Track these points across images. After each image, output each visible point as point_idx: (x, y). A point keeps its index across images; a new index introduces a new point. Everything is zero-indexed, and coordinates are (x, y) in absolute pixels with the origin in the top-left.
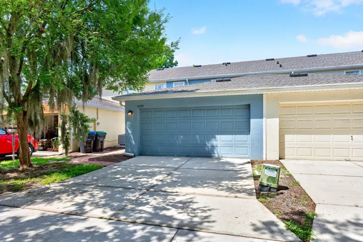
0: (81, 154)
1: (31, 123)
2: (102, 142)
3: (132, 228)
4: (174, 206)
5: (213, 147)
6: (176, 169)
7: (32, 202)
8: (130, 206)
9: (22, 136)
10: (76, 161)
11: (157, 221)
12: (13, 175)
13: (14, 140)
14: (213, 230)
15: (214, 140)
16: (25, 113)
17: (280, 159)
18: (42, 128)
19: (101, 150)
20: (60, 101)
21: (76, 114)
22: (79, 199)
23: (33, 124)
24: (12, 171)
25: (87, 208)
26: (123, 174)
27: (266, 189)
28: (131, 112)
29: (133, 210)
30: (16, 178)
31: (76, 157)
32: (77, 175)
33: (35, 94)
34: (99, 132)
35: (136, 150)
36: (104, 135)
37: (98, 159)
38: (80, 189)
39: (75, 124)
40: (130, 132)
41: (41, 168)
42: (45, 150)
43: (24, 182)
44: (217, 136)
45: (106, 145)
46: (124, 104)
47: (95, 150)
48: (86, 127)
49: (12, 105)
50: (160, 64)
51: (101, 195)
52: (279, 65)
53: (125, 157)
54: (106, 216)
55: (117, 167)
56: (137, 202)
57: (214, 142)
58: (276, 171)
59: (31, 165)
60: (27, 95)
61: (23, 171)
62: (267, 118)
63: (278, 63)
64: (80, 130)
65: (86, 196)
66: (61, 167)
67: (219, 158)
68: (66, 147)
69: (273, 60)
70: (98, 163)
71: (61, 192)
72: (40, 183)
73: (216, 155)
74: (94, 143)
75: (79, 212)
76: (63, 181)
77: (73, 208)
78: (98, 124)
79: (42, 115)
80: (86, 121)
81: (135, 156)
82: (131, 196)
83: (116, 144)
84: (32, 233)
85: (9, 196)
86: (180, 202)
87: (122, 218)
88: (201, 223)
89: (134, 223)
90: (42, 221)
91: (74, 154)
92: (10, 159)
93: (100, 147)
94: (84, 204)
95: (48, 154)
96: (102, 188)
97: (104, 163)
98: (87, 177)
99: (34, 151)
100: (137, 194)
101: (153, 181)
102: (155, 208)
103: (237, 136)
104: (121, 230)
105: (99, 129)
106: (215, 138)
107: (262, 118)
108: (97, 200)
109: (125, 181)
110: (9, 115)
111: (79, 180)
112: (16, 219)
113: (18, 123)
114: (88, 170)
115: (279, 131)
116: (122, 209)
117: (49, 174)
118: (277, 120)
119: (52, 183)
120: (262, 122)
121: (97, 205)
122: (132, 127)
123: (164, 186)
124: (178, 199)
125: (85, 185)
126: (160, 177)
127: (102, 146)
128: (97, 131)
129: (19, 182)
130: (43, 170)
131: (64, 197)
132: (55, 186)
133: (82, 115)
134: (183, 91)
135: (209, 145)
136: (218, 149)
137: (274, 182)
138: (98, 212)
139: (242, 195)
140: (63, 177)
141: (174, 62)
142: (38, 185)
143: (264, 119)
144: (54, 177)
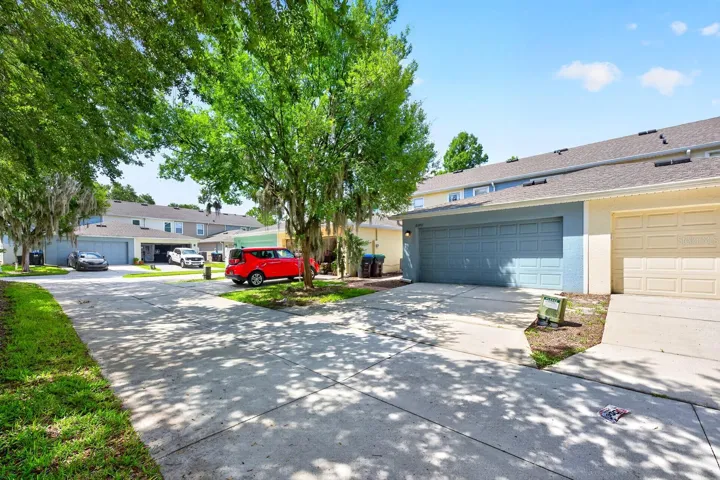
0: (359, 279)
1: (313, 249)
2: (380, 266)
3: (381, 337)
4: (427, 328)
5: (509, 273)
6: (450, 297)
7: (312, 314)
8: (386, 324)
9: (306, 260)
10: (351, 285)
11: (405, 336)
12: (301, 293)
13: (300, 262)
14: (452, 347)
15: (509, 264)
16: (308, 239)
17: (613, 293)
18: (321, 253)
19: (380, 275)
20: (335, 225)
21: (351, 237)
22: (347, 315)
23: (314, 248)
24: (299, 290)
25: (351, 321)
26: (392, 299)
27: (545, 323)
28: (409, 232)
29: (387, 327)
30: (301, 296)
31: (352, 282)
32: (349, 297)
33: (315, 222)
34: (378, 256)
35: (414, 276)
36: (382, 259)
37: (373, 284)
38: (349, 307)
39: (350, 248)
40: (407, 254)
41: (320, 289)
42: (326, 274)
43: (307, 299)
44: (514, 260)
45: (385, 270)
46: (401, 223)
47: (373, 275)
48: (360, 251)
49: (299, 233)
50: (461, 163)
51: (366, 314)
52: (661, 141)
53: (402, 283)
54: (365, 328)
55: (390, 293)
56: (395, 322)
57: (510, 267)
58: (559, 302)
59: (313, 287)
60: (309, 222)
61: (306, 291)
62: (590, 234)
63: (661, 137)
64: (354, 254)
65: (353, 314)
66: (337, 290)
67: (517, 288)
68: (342, 271)
69: (655, 131)
70: (371, 288)
71: (333, 309)
72: (319, 301)
73: (513, 284)
74: (371, 266)
75: (346, 323)
76: (337, 301)
77: (341, 321)
78: (377, 246)
79: (321, 240)
80: (361, 244)
81: (412, 282)
82: (391, 317)
83: (398, 268)
84: (311, 331)
85: (297, 308)
86: (435, 326)
87: (377, 331)
88: (443, 342)
89: (385, 335)
90: (318, 326)
91: (351, 279)
92: (297, 280)
93: (378, 272)
94: (350, 319)
95: (328, 278)
96: (367, 309)
97: (376, 288)
98: (358, 300)
99: (316, 274)
100: (397, 316)
101: (419, 307)
102: (409, 327)
103: (543, 259)
104: (373, 338)
105: (378, 252)
106: (511, 262)
107: (582, 234)
108: (361, 316)
109: (392, 305)
110: (297, 240)
111: (350, 301)
112: (302, 323)
113: (303, 248)
114: (361, 293)
115: (612, 253)
116: (379, 325)
117: (326, 294)
118: (609, 236)
119: (328, 301)
120: (582, 240)
121: (360, 320)
122: (409, 249)
123: (427, 311)
124: (434, 323)
125: (354, 305)
126: (428, 304)
127: (380, 270)
128: (376, 253)
129: (304, 299)
130: (323, 291)
131: (336, 312)
132: (330, 305)
133: (356, 238)
134: (470, 205)
135: (504, 271)
136: (516, 276)
137: (555, 315)
138: (360, 325)
139: (510, 326)
140: (338, 298)
141: (482, 156)
142: (318, 303)
143: (585, 236)
144: (330, 297)
